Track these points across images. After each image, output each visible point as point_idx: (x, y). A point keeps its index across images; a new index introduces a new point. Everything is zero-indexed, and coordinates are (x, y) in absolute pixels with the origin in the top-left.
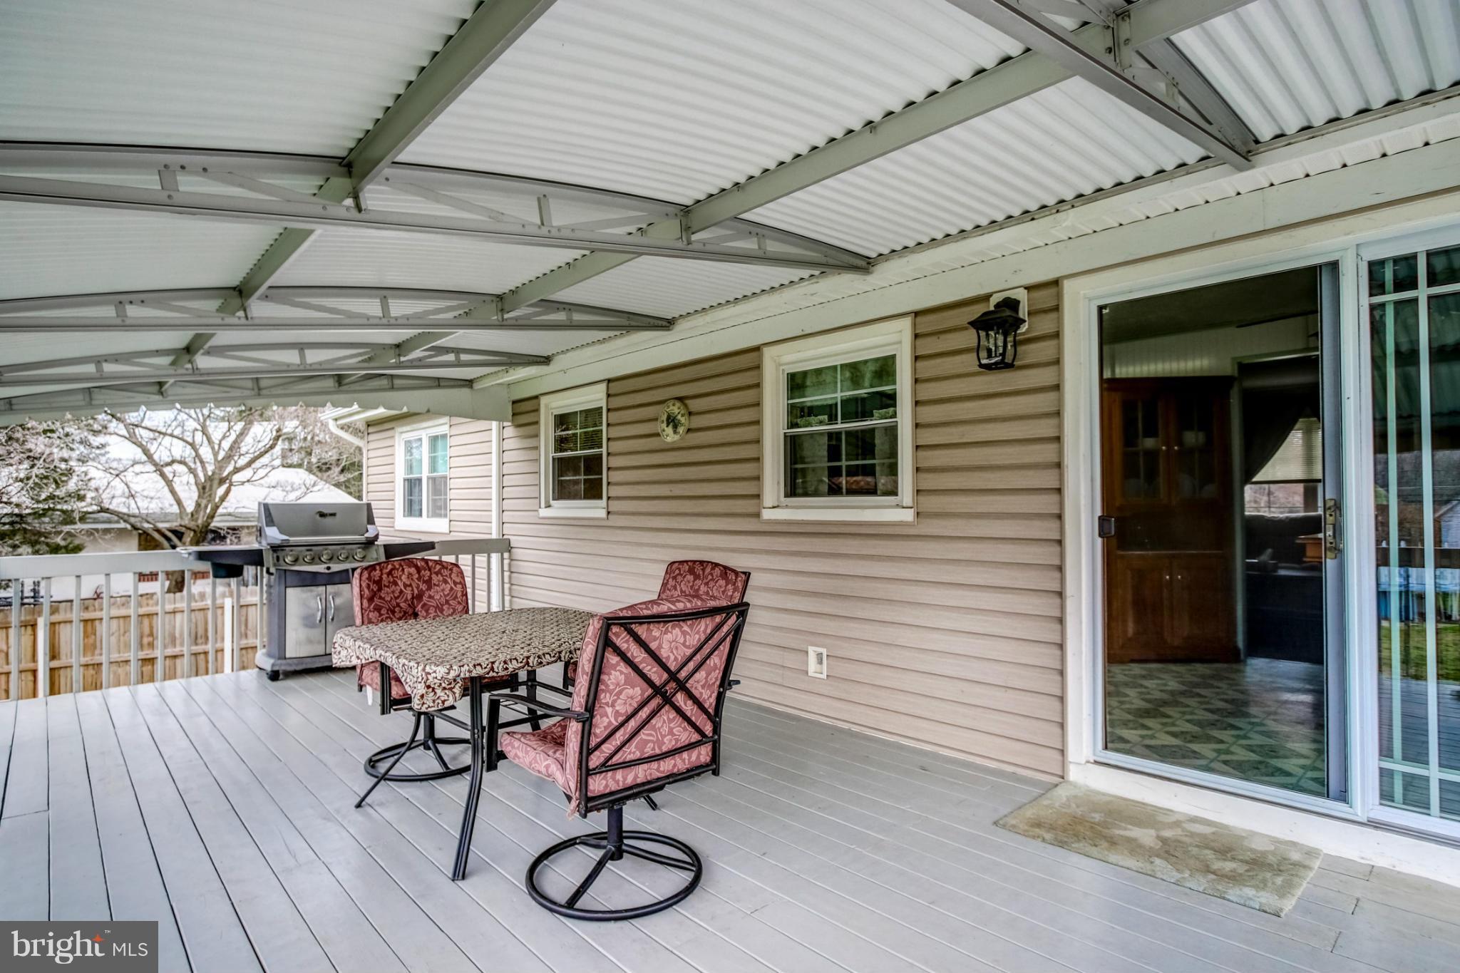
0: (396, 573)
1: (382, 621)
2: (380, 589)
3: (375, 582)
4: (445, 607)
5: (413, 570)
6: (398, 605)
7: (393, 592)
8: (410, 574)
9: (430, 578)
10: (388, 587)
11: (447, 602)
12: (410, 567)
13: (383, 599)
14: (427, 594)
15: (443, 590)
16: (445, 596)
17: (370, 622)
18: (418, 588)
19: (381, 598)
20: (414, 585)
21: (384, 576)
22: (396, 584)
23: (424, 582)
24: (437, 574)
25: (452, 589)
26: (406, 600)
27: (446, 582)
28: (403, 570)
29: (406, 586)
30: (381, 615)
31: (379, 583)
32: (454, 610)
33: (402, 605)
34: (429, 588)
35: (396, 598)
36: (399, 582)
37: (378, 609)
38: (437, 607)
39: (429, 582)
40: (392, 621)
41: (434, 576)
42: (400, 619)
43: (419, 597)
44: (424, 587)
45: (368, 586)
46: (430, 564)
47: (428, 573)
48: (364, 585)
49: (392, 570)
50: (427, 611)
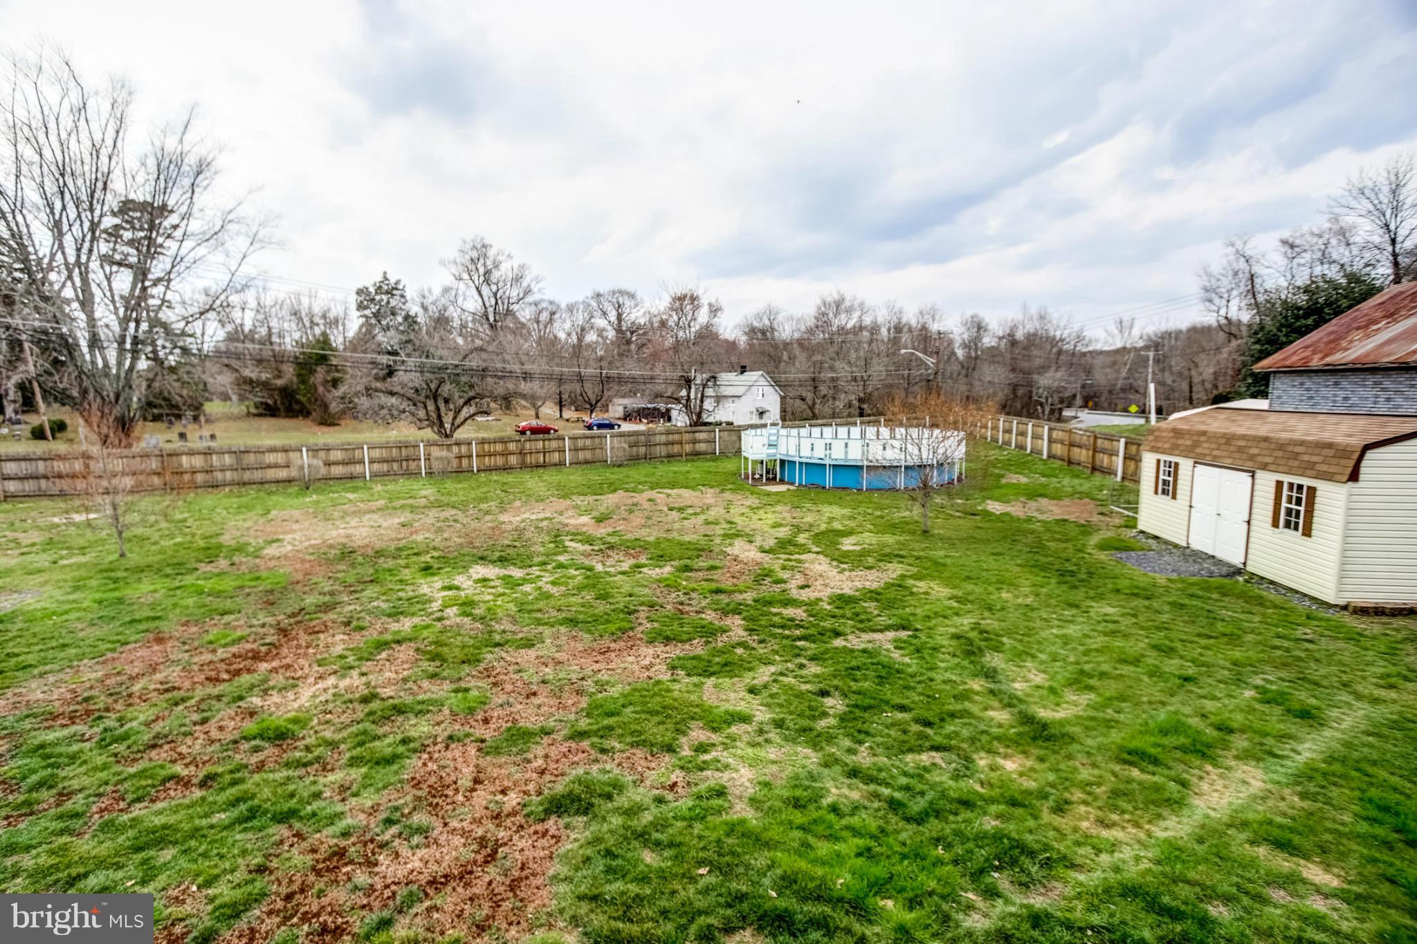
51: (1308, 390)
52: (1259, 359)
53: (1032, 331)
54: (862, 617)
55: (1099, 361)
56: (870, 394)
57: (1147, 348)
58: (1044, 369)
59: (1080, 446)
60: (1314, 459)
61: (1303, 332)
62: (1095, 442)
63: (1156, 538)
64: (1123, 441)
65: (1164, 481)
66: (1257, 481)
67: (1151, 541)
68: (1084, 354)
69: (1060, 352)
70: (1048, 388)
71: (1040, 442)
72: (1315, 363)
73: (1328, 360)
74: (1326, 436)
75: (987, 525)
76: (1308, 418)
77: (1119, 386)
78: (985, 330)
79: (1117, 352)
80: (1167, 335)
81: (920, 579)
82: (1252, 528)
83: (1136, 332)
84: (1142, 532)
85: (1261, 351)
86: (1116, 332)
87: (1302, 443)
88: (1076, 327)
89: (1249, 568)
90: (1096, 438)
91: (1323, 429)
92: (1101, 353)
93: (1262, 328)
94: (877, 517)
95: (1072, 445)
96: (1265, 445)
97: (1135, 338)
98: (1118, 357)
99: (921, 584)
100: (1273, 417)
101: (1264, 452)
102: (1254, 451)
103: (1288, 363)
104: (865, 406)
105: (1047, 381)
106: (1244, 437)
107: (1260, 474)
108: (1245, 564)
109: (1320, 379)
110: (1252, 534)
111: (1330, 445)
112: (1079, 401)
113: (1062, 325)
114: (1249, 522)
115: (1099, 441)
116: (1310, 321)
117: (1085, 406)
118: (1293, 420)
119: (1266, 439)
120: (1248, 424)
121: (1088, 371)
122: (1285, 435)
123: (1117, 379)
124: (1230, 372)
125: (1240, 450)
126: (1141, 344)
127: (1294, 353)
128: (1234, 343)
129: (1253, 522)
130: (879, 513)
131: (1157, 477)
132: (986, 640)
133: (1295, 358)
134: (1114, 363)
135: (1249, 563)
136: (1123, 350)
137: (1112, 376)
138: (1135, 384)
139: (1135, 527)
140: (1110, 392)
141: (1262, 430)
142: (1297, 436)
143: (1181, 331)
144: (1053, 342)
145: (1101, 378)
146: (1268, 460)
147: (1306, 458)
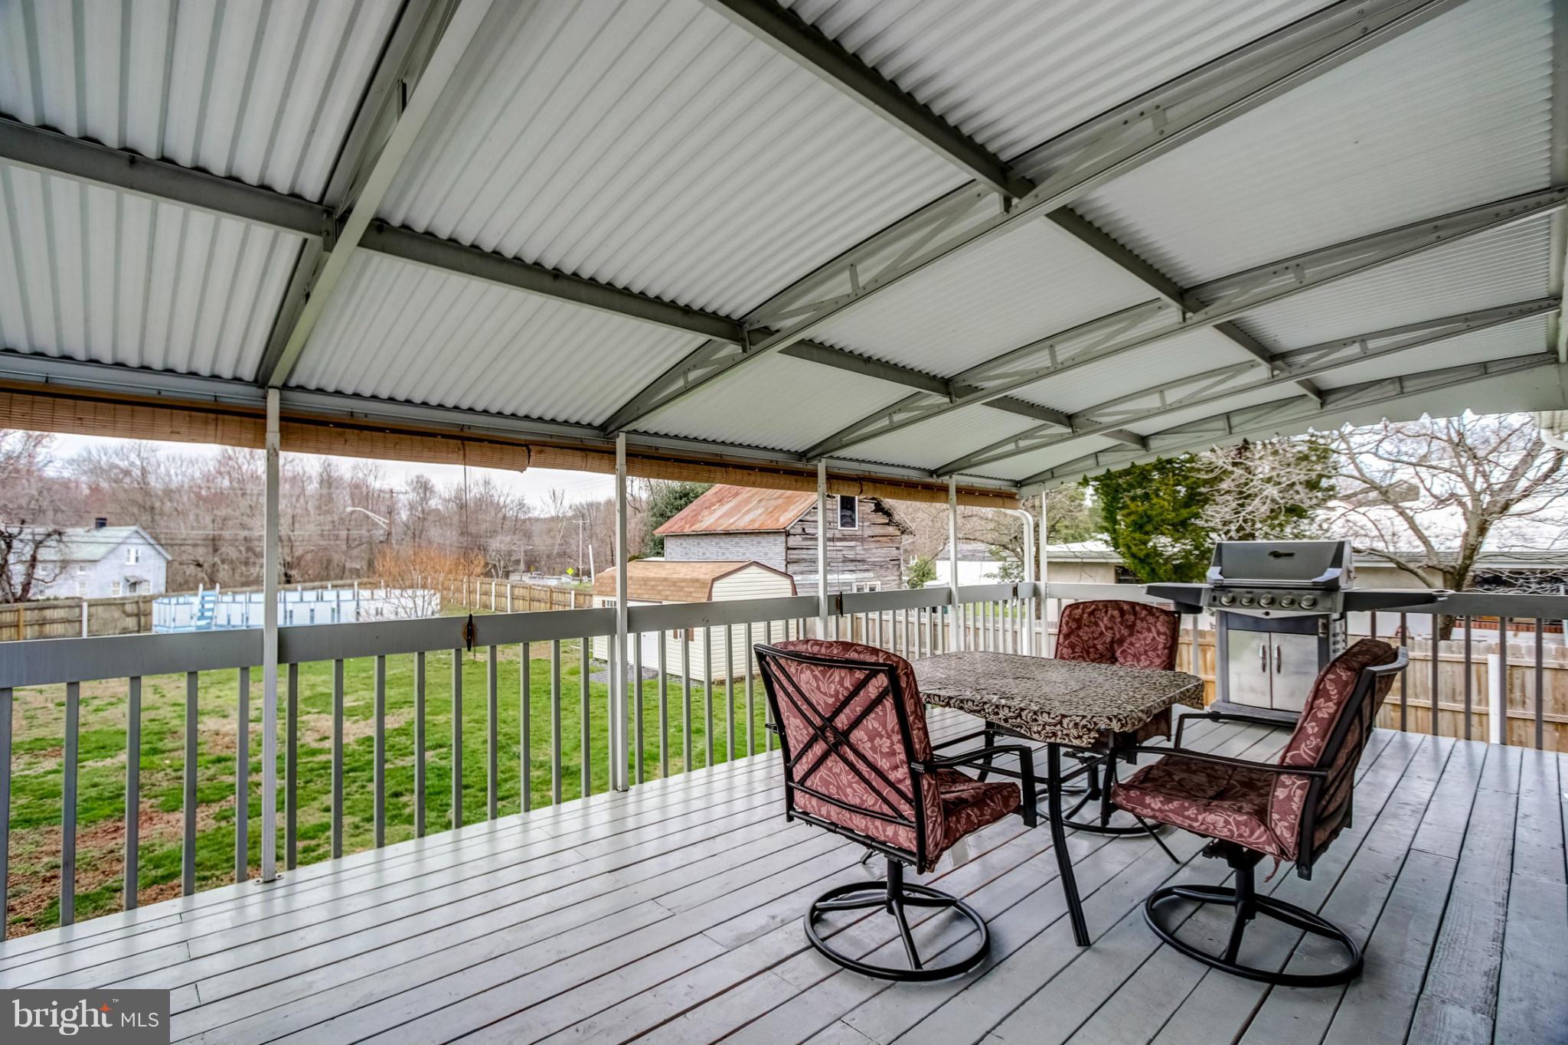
0: (1098, 614)
1: (1074, 658)
2: (1079, 628)
3: (1075, 620)
4: (1143, 657)
5: (1116, 613)
6: (1094, 646)
7: (1093, 632)
8: (1112, 617)
9: (1134, 624)
10: (1088, 626)
11: (1146, 652)
12: (1114, 609)
13: (1080, 637)
14: (1128, 641)
15: (1145, 639)
16: (1146, 645)
17: (1062, 658)
18: (1120, 632)
19: (1078, 636)
20: (1116, 629)
21: (1085, 616)
22: (1097, 625)
23: (1127, 627)
24: (1142, 620)
25: (1154, 639)
26: (1104, 643)
27: (1149, 630)
28: (1106, 612)
29: (1107, 628)
30: (1074, 652)
31: (1078, 621)
32: (1152, 662)
33: (1099, 647)
34: (1131, 635)
35: (1095, 639)
36: (1101, 624)
37: (1072, 646)
38: (1134, 656)
39: (1131, 628)
40: (1085, 661)
41: (1138, 622)
42: (1093, 661)
43: (1121, 641)
44: (1125, 632)
45: (1067, 623)
46: (1137, 608)
47: (1132, 618)
48: (1064, 621)
49: (1094, 610)
50: (1125, 658)
51: (685, 548)
52: (656, 528)
53: (478, 496)
54: (397, 747)
55: (536, 528)
56: (299, 559)
57: (575, 517)
58: (493, 533)
59: (539, 601)
60: (691, 590)
61: (679, 509)
62: (551, 596)
63: (606, 661)
64: (573, 592)
67: (603, 665)
68: (524, 521)
69: (504, 518)
70: (498, 551)
71: (503, 599)
72: (687, 531)
73: (693, 528)
74: (695, 575)
75: (476, 671)
76: (686, 565)
77: (555, 551)
78: (432, 492)
79: (552, 519)
80: (590, 505)
81: (437, 714)
83: (566, 503)
84: (597, 660)
85: (656, 522)
86: (551, 501)
87: (684, 580)
88: (518, 495)
90: (552, 591)
91: (693, 571)
92: (537, 520)
93: (656, 505)
94: (364, 678)
95: (532, 600)
96: (665, 583)
97: (566, 508)
98: (553, 525)
99: (440, 717)
100: (668, 566)
101: (666, 588)
102: (660, 588)
103: (673, 530)
104: (293, 572)
105: (498, 544)
106: (654, 579)
109: (690, 541)
111: (697, 580)
112: (522, 566)
113: (505, 492)
115: (554, 595)
116: (683, 502)
117: (528, 570)
118: (678, 567)
119: (666, 579)
120: (655, 570)
121: (528, 535)
122: (675, 576)
123: (553, 545)
124: (637, 539)
125: (653, 588)
126: (570, 514)
127: (675, 523)
128: (639, 515)
130: (364, 675)
132: (510, 738)
133: (676, 526)
134: (550, 530)
136: (555, 519)
137: (549, 541)
138: (568, 551)
139: (591, 657)
140: (548, 557)
141: (663, 574)
142: (681, 576)
143: (599, 504)
144: (498, 508)
145: (541, 544)
146: (668, 593)
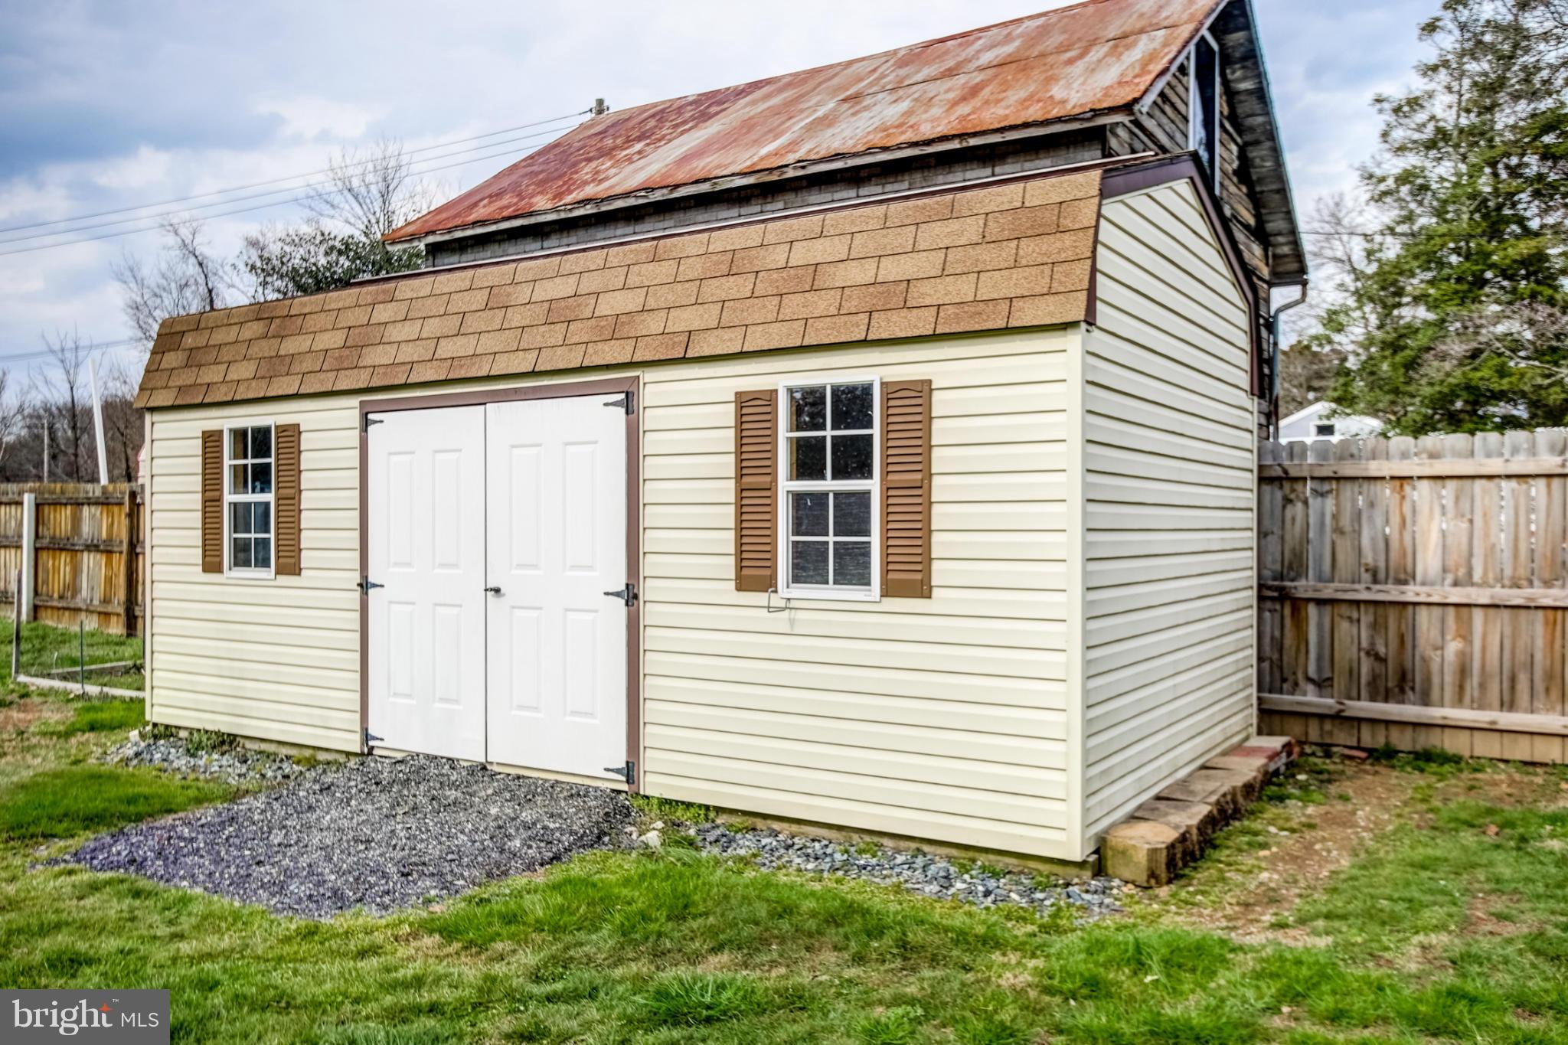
63: (226, 742)
65: (241, 513)
66: (649, 419)
67: (214, 762)
82: (650, 614)
84: (167, 732)
89: (653, 785)
101: (668, 297)
107: (656, 387)
108: (630, 772)
110: (650, 638)
114: (631, 596)
129: (649, 590)
131: (211, 502)
135: (650, 760)
139: (140, 720)
147: (859, 273)
